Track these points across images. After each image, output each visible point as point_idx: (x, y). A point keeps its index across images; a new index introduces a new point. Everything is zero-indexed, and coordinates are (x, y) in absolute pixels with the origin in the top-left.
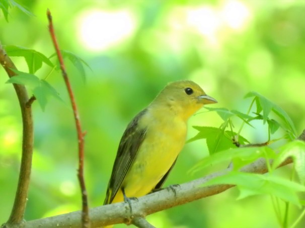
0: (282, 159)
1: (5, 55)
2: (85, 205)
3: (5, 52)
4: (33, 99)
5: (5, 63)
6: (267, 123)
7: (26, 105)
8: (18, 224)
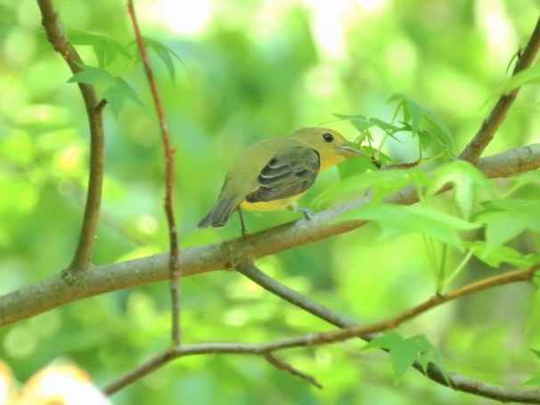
0: (439, 185)
1: (68, 43)
2: (174, 245)
3: (67, 40)
4: (104, 102)
5: (67, 53)
6: (417, 135)
7: (94, 109)
8: (83, 270)
